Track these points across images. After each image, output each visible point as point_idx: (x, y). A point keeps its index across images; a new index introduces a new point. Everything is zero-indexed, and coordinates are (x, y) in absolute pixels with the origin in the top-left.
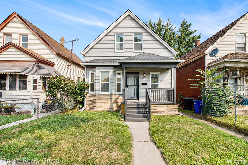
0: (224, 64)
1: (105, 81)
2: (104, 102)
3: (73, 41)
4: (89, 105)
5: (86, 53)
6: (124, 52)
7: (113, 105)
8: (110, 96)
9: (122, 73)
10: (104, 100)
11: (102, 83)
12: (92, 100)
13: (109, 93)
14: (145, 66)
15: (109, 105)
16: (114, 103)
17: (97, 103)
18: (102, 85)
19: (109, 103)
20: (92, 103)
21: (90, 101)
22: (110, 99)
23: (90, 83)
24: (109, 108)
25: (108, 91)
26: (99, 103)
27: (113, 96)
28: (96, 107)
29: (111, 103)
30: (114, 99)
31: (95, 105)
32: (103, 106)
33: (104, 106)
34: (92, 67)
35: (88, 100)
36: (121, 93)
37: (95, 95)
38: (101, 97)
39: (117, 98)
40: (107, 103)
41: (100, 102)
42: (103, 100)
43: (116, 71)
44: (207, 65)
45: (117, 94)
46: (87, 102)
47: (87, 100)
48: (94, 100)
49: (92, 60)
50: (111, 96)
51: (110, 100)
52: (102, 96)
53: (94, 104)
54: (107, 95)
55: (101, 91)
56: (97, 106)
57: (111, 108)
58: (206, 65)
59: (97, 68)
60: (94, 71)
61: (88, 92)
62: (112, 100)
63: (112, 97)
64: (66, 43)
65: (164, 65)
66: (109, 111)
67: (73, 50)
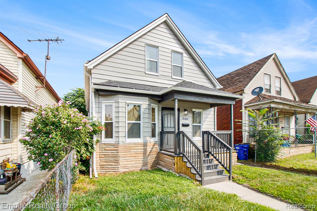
0: (269, 105)
1: (133, 120)
2: (133, 157)
3: (49, 41)
4: (102, 163)
5: (94, 67)
6: (159, 75)
7: (148, 159)
8: (143, 145)
9: (157, 107)
10: (134, 153)
11: (129, 124)
12: (110, 154)
13: (142, 140)
14: (203, 99)
15: (142, 159)
16: (149, 155)
17: (121, 159)
18: (129, 127)
19: (141, 156)
20: (109, 159)
21: (103, 156)
22: (142, 150)
23: (103, 124)
24: (141, 164)
25: (140, 137)
26: (125, 159)
27: (148, 144)
28: (119, 166)
29: (144, 157)
30: (149, 149)
31: (117, 162)
32: (131, 162)
33: (134, 162)
34: (111, 94)
35: (99, 154)
36: (157, 139)
37: (116, 145)
38: (128, 148)
39: (152, 148)
40: (138, 156)
41: (128, 157)
42: (131, 153)
43: (152, 104)
44: (245, 105)
45: (153, 140)
46: (96, 158)
47: (97, 153)
48: (114, 154)
49: (108, 81)
50: (145, 145)
51: (143, 152)
52: (130, 146)
53: (114, 161)
54: (138, 144)
55: (128, 138)
56: (121, 163)
57: (145, 164)
58: (243, 104)
59: (120, 96)
60: (114, 101)
61: (99, 139)
62: (146, 151)
63: (147, 146)
64: (30, 41)
65: (223, 100)
66: (141, 170)
67: (49, 58)
